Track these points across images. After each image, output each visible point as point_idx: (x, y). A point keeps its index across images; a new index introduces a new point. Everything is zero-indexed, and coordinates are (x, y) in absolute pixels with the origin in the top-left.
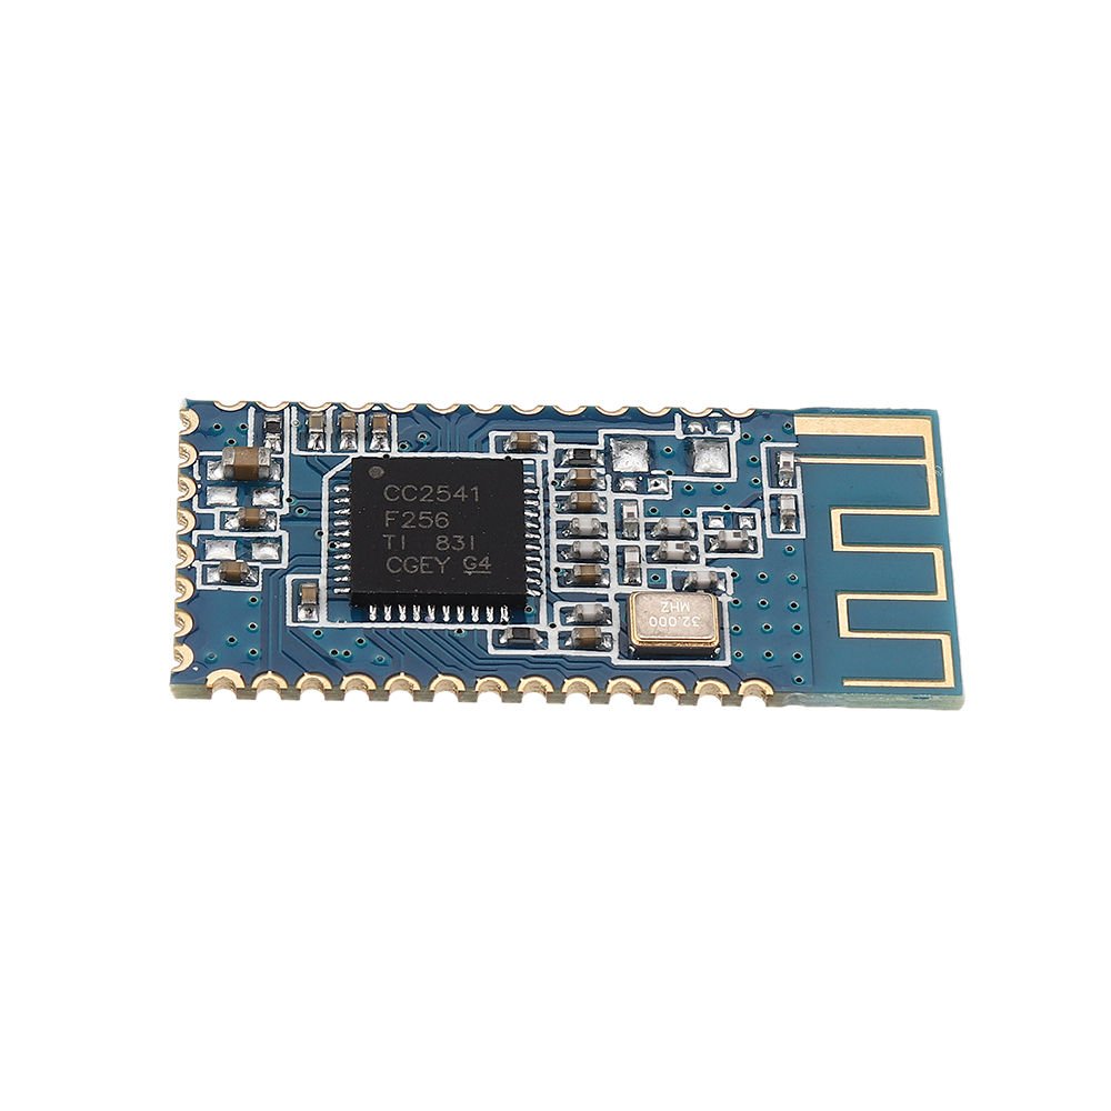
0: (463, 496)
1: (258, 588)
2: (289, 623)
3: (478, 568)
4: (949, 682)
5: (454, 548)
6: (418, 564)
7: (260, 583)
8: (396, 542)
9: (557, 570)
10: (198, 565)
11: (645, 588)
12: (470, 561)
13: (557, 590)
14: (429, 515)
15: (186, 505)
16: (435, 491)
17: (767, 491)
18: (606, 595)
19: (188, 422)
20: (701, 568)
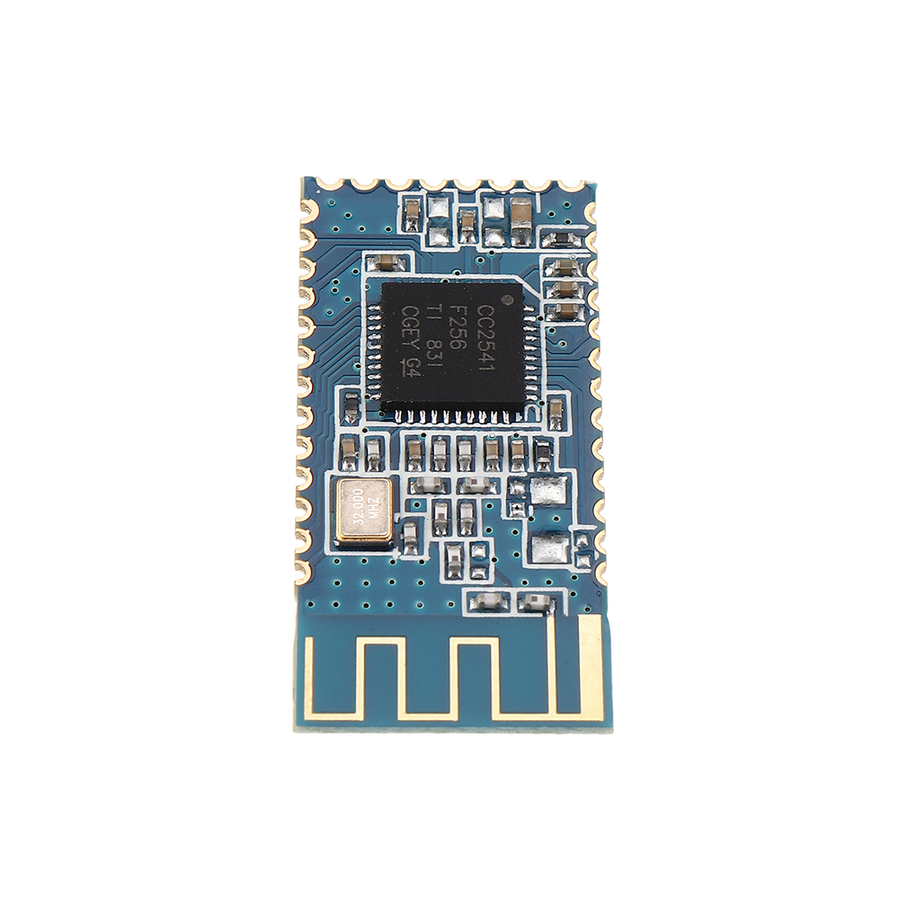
0: (484, 360)
1: (400, 232)
2: (364, 253)
3: (408, 368)
4: (309, 715)
5: (429, 352)
6: (412, 327)
7: (405, 234)
8: (435, 313)
9: (424, 435)
10: (423, 193)
11: (404, 496)
12: (416, 363)
13: (403, 434)
14: (463, 335)
15: (485, 184)
16: (489, 340)
17: (514, 592)
18: (395, 466)
19: (571, 184)
20: (428, 537)
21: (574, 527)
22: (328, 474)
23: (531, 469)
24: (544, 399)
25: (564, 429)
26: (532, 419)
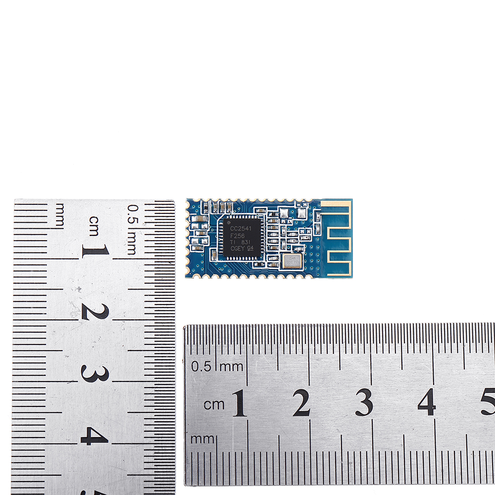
0: (248, 229)
1: (203, 252)
2: (210, 261)
3: (251, 249)
4: (350, 275)
5: (245, 244)
6: (238, 248)
7: (204, 250)
8: (233, 242)
9: (267, 245)
10: (190, 245)
11: (286, 251)
12: (249, 247)
13: (267, 251)
14: (240, 235)
15: (187, 228)
16: (242, 228)
17: (314, 223)
18: (278, 253)
19: (187, 205)
20: (299, 244)
21: (295, 207)
22: (280, 270)
23: (278, 218)
24: (256, 214)
25: (265, 209)
26: (262, 217)
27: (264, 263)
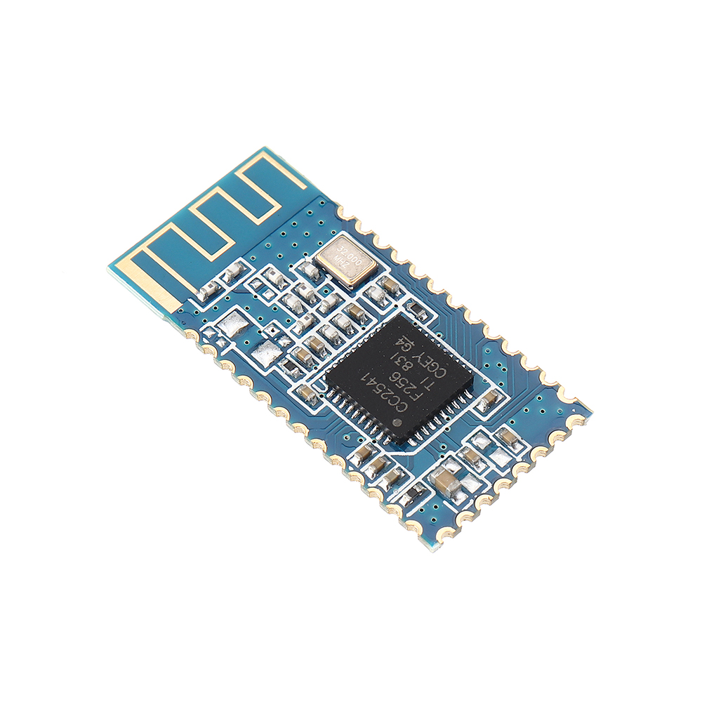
1: (504, 426)
2: (509, 398)
3: (406, 342)
4: (263, 155)
5: (405, 360)
6: (430, 365)
8: (427, 383)
9: (364, 329)
10: (519, 459)
11: (337, 290)
12: (405, 348)
13: (375, 321)
14: (398, 384)
15: (492, 493)
16: (381, 393)
17: (228, 289)
18: (359, 300)
20: (301, 279)
21: (233, 346)
22: (389, 269)
23: (288, 356)
24: (323, 399)
25: (294, 392)
26: (317, 383)
27: (405, 305)
